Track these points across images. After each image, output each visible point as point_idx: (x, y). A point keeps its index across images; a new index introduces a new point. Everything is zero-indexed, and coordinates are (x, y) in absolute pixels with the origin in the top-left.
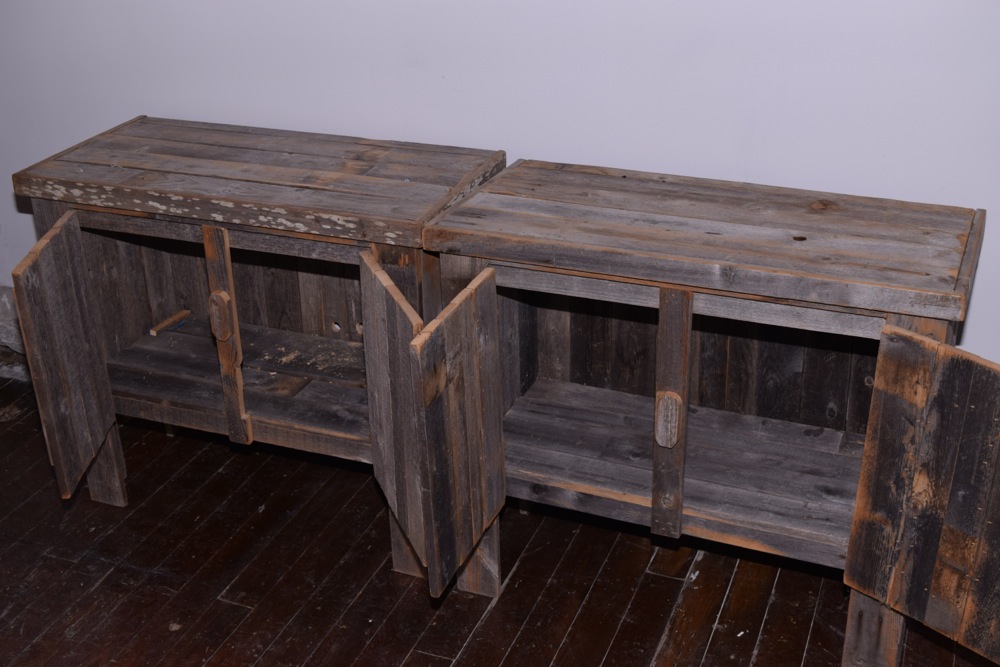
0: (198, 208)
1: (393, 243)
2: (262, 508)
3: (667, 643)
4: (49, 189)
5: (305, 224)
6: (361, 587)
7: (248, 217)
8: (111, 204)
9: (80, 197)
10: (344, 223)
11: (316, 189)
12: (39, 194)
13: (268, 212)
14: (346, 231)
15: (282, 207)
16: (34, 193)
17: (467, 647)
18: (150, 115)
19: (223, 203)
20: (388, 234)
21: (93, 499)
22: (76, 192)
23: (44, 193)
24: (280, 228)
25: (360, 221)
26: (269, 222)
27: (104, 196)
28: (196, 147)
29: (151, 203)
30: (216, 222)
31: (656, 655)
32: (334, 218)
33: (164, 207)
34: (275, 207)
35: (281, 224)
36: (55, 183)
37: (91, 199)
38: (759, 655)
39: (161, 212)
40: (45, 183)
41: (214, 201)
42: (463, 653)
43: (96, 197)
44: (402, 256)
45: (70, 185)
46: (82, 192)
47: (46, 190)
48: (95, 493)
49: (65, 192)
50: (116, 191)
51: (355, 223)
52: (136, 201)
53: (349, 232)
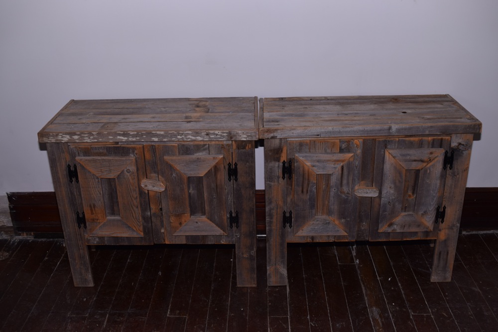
0: (144, 137)
1: (245, 140)
2: (160, 273)
3: (365, 289)
4: (60, 138)
5: (200, 136)
6: (228, 296)
7: (171, 137)
8: (96, 141)
9: (77, 139)
10: (221, 134)
11: (195, 121)
12: (53, 141)
13: (182, 134)
14: (222, 137)
15: (190, 130)
16: (51, 141)
17: (290, 310)
18: (75, 99)
19: (158, 132)
20: (243, 136)
21: (76, 286)
22: (76, 137)
23: (57, 140)
24: (188, 140)
25: (229, 132)
26: (182, 138)
27: (92, 137)
28: (116, 110)
29: (118, 137)
30: (154, 142)
31: (365, 295)
32: (216, 132)
33: (126, 138)
34: (185, 131)
35: (189, 138)
36: (63, 134)
37: (85, 139)
38: (402, 285)
39: (124, 141)
40: (57, 135)
41: (154, 132)
42: (290, 313)
43: (87, 138)
44: (248, 145)
45: (72, 134)
46: (79, 137)
47: (58, 138)
48: (77, 283)
49: (69, 138)
50: (99, 134)
51: (227, 133)
52: (110, 137)
53: (224, 137)
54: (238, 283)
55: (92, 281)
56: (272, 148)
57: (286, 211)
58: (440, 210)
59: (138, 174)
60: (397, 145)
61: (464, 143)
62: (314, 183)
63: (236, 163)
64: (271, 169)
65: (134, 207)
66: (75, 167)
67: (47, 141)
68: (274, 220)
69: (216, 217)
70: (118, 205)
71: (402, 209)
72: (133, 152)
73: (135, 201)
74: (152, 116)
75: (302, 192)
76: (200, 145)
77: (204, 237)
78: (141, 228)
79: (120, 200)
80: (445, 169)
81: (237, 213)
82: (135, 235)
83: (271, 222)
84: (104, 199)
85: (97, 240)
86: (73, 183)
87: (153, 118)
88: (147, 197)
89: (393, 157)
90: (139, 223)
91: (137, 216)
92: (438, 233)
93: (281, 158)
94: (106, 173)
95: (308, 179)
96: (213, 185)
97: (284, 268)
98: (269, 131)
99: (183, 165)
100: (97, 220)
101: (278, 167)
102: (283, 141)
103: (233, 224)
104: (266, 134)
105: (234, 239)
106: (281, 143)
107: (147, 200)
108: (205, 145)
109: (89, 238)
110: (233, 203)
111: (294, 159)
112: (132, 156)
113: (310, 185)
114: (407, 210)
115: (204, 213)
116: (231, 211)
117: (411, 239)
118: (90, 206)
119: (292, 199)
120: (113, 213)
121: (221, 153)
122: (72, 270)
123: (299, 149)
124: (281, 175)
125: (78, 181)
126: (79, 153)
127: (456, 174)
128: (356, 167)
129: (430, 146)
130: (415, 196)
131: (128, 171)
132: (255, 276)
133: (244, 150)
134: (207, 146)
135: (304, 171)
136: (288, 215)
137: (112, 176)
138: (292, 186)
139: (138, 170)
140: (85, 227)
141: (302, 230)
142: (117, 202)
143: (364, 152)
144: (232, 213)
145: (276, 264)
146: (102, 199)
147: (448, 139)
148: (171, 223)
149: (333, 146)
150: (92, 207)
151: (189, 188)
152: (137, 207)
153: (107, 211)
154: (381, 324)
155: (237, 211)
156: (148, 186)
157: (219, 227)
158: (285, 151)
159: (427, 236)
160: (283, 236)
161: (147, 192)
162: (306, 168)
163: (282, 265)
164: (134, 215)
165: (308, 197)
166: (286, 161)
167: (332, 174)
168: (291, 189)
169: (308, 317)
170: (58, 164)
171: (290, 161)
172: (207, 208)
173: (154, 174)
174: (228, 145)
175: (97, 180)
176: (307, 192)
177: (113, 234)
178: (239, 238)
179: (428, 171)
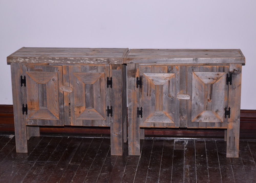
0: (63, 60)
1: (116, 64)
2: (67, 149)
3: (186, 159)
4: (18, 60)
5: (93, 61)
6: (105, 158)
7: (77, 61)
8: (37, 62)
9: (28, 61)
10: (104, 60)
11: (91, 55)
12: (15, 61)
13: (83, 59)
14: (104, 62)
15: (87, 58)
16: (13, 61)
18: (25, 47)
19: (71, 58)
20: (115, 62)
22: (27, 60)
23: (17, 61)
24: (86, 63)
26: (83, 62)
27: (36, 60)
29: (50, 60)
30: (68, 64)
32: (101, 59)
34: (85, 58)
35: (87, 62)
36: (21, 58)
37: (31, 61)
38: (208, 158)
39: (52, 62)
40: (17, 58)
41: (68, 58)
43: (33, 61)
44: (118, 67)
45: (25, 58)
46: (29, 60)
47: (17, 60)
48: (18, 150)
49: (23, 60)
50: (39, 58)
51: (107, 60)
52: (45, 60)
53: (105, 62)
54: (111, 153)
55: (27, 149)
56: (131, 70)
57: (139, 107)
58: (227, 110)
59: (58, 82)
60: (199, 69)
61: (237, 69)
62: (154, 90)
63: (111, 77)
64: (130, 81)
65: (55, 101)
66: (25, 77)
67: (11, 61)
68: (132, 113)
69: (100, 109)
70: (46, 101)
71: (204, 108)
72: (57, 69)
73: (55, 98)
74: (68, 53)
75: (147, 95)
76: (93, 66)
77: (93, 121)
78: (58, 115)
79: (48, 97)
80: (227, 85)
81: (111, 107)
82: (54, 119)
83: (130, 114)
84: (39, 97)
85: (33, 122)
86: (23, 86)
87: (69, 54)
88: (63, 96)
89: (197, 76)
90: (56, 111)
91: (56, 107)
92: (227, 125)
93: (136, 75)
94: (41, 81)
95: (151, 88)
96: (99, 90)
97: (138, 143)
98: (129, 59)
99: (83, 77)
100: (34, 109)
101: (134, 80)
102: (137, 66)
103: (109, 114)
104: (127, 61)
105: (110, 123)
106: (135, 67)
107: (63, 98)
108: (95, 66)
109: (28, 121)
110: (109, 101)
111: (143, 76)
112: (56, 71)
113: (152, 91)
114: (208, 109)
115: (93, 107)
116: (108, 106)
117: (211, 128)
118: (31, 100)
119: (142, 100)
120: (43, 106)
121: (103, 71)
122: (16, 142)
123: (146, 70)
124: (136, 86)
125: (26, 85)
126: (27, 69)
127: (234, 88)
128: (177, 82)
129: (218, 71)
130: (211, 101)
131: (53, 80)
132: (121, 148)
133: (115, 70)
134: (96, 67)
135: (148, 83)
136: (140, 110)
137: (44, 82)
138: (142, 92)
139: (58, 80)
140: (27, 114)
141: (148, 119)
142: (46, 99)
143: (181, 74)
144: (109, 107)
145: (133, 141)
146: (38, 96)
147: (227, 67)
148: (75, 112)
149: (164, 69)
150: (32, 101)
151: (85, 91)
152: (57, 101)
153: (40, 104)
154: (189, 170)
155: (111, 106)
156: (63, 89)
157: (101, 115)
158: (138, 71)
159: (221, 126)
160: (137, 122)
161: (62, 93)
162: (149, 81)
163: (137, 142)
164: (55, 106)
165: (151, 98)
166: (138, 77)
167: (164, 85)
168: (142, 94)
169: (148, 167)
170: (16, 75)
171: (141, 77)
172: (95, 103)
173: (67, 83)
174: (107, 67)
175: (36, 85)
176: (150, 96)
177: (42, 118)
178: (113, 123)
179: (217, 86)
